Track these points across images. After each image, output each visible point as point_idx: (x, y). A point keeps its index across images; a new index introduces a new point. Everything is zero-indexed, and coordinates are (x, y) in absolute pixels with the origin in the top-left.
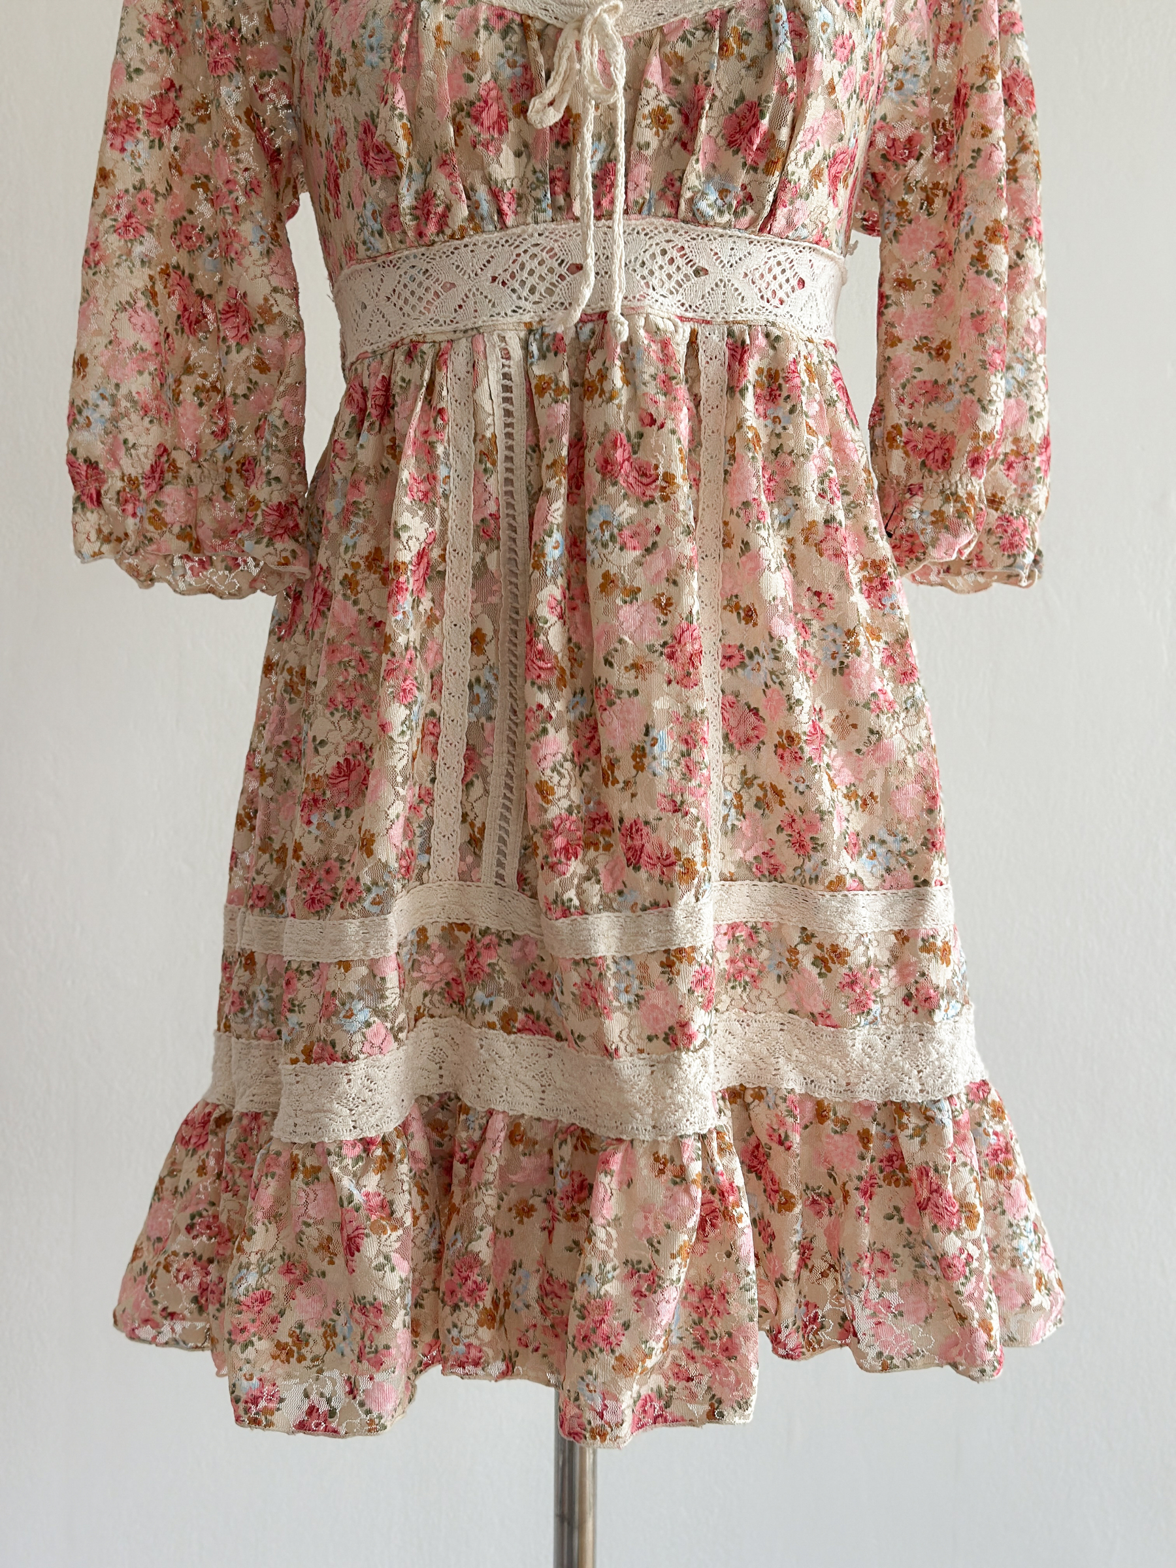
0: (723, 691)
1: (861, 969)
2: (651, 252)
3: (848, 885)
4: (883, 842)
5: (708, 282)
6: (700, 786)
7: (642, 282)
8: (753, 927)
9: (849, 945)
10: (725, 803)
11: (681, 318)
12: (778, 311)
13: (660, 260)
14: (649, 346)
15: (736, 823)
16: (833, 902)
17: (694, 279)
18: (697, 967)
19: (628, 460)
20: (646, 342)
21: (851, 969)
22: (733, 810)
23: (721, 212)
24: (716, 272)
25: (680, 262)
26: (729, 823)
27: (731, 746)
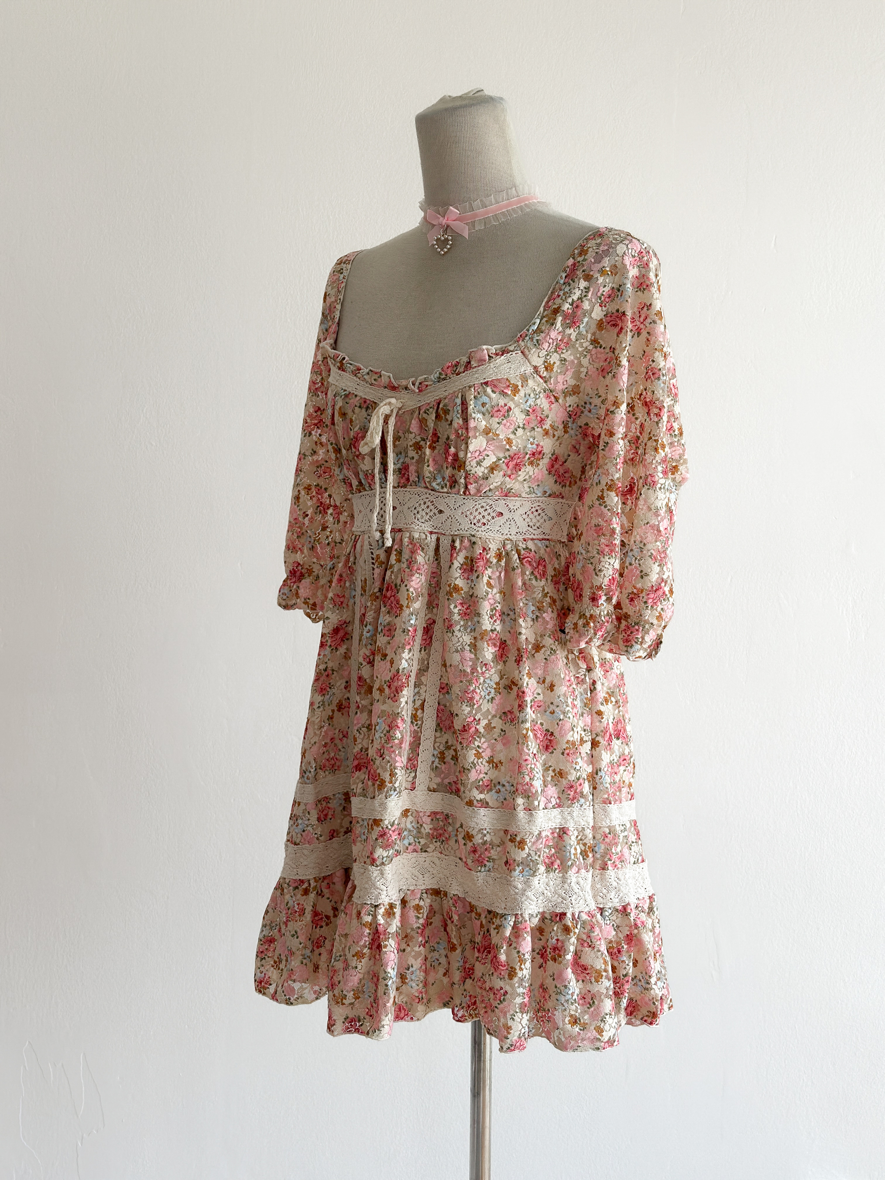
0: (439, 703)
1: (479, 845)
2: (419, 503)
3: (475, 805)
4: (504, 786)
5: (443, 517)
6: (392, 747)
7: (414, 516)
8: (446, 815)
9: (474, 833)
10: (434, 755)
11: (431, 533)
12: (480, 529)
13: (423, 506)
14: (408, 545)
15: (438, 765)
16: (468, 811)
17: (438, 515)
18: (380, 829)
19: (394, 596)
20: (406, 544)
21: (474, 844)
22: (437, 760)
23: (442, 488)
24: (447, 512)
25: (432, 507)
26: (434, 765)
27: (441, 729)
